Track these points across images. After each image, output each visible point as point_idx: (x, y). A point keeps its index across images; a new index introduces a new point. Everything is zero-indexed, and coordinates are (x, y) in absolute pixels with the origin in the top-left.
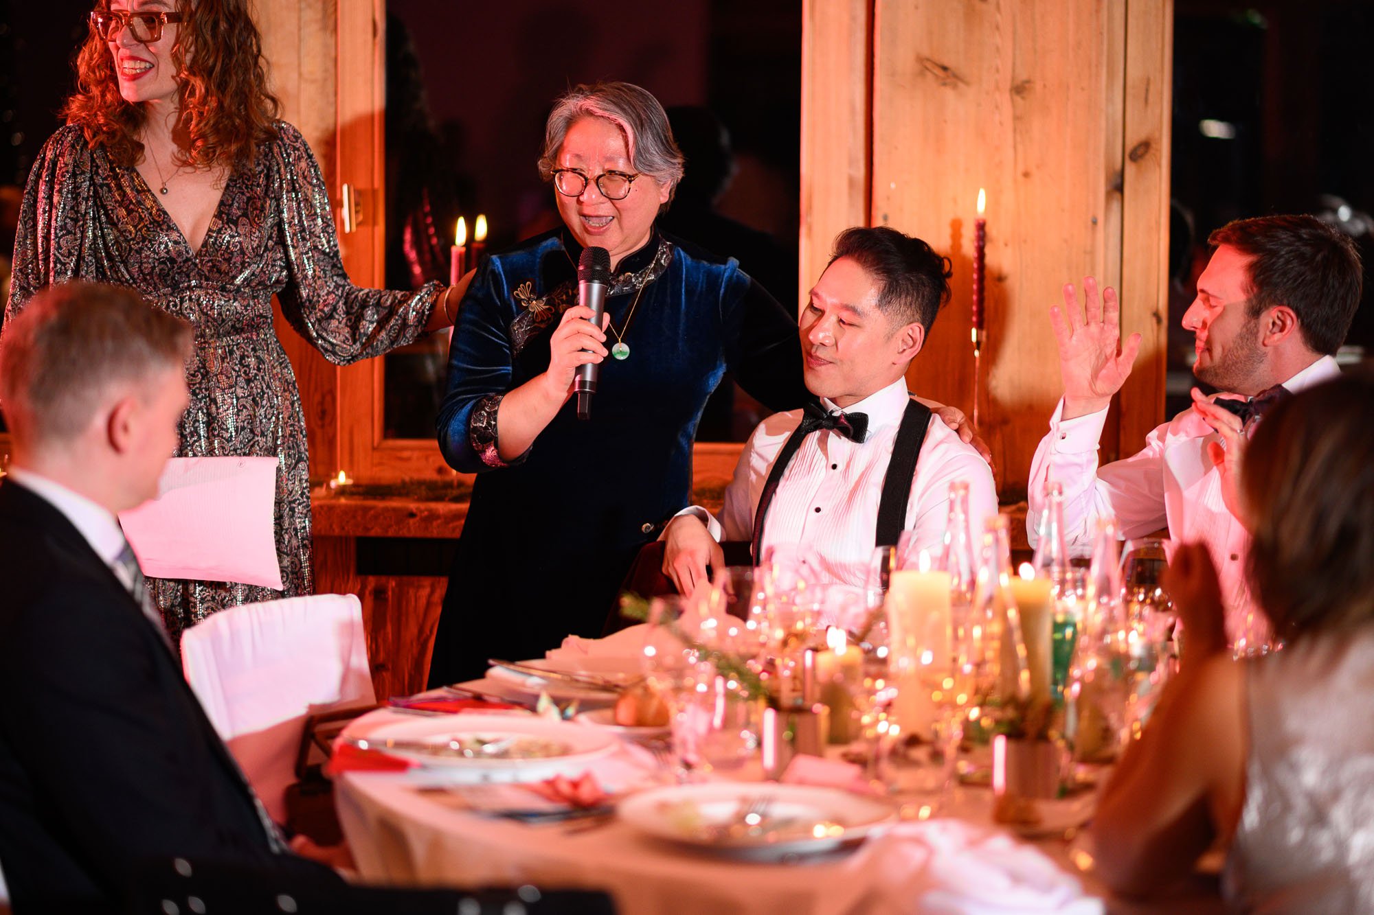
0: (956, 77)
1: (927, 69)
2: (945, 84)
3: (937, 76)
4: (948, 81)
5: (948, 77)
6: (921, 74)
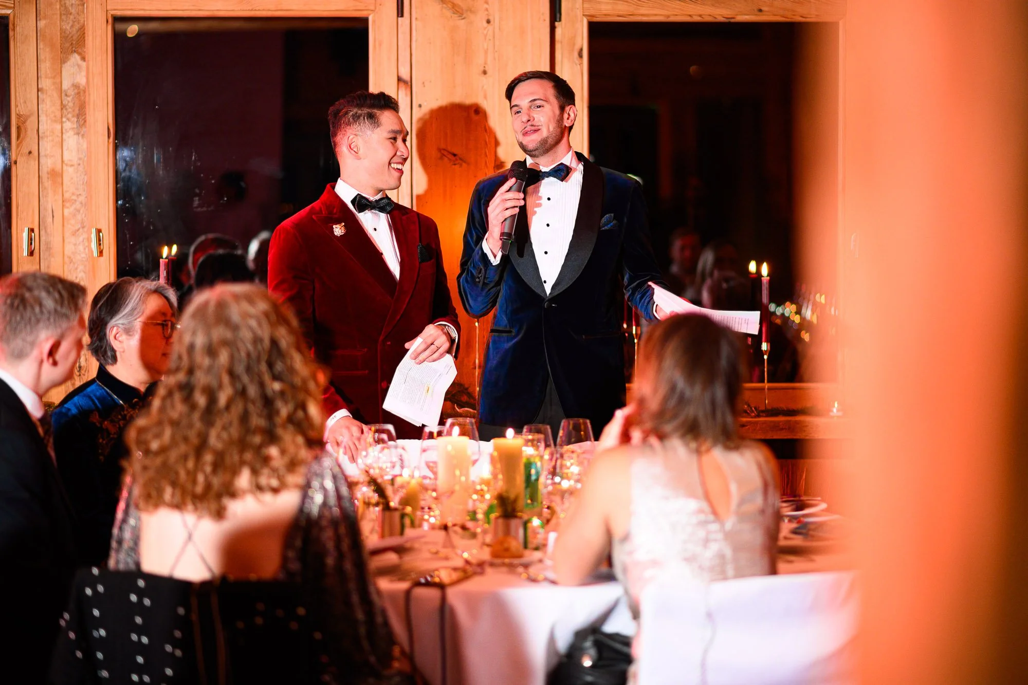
0: (461, 159)
1: (444, 155)
2: (455, 164)
3: (450, 159)
4: (457, 162)
5: (456, 160)
6: (441, 158)
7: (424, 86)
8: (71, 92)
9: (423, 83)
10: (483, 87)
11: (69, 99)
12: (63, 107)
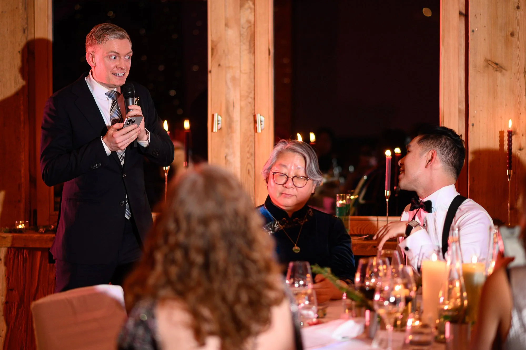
0: (501, 67)
1: (490, 64)
2: (497, 71)
3: (493, 67)
4: (498, 69)
5: (498, 67)
6: (487, 66)
7: (476, 18)
8: (246, 26)
9: (476, 15)
10: (517, 17)
11: (245, 30)
12: (241, 35)
